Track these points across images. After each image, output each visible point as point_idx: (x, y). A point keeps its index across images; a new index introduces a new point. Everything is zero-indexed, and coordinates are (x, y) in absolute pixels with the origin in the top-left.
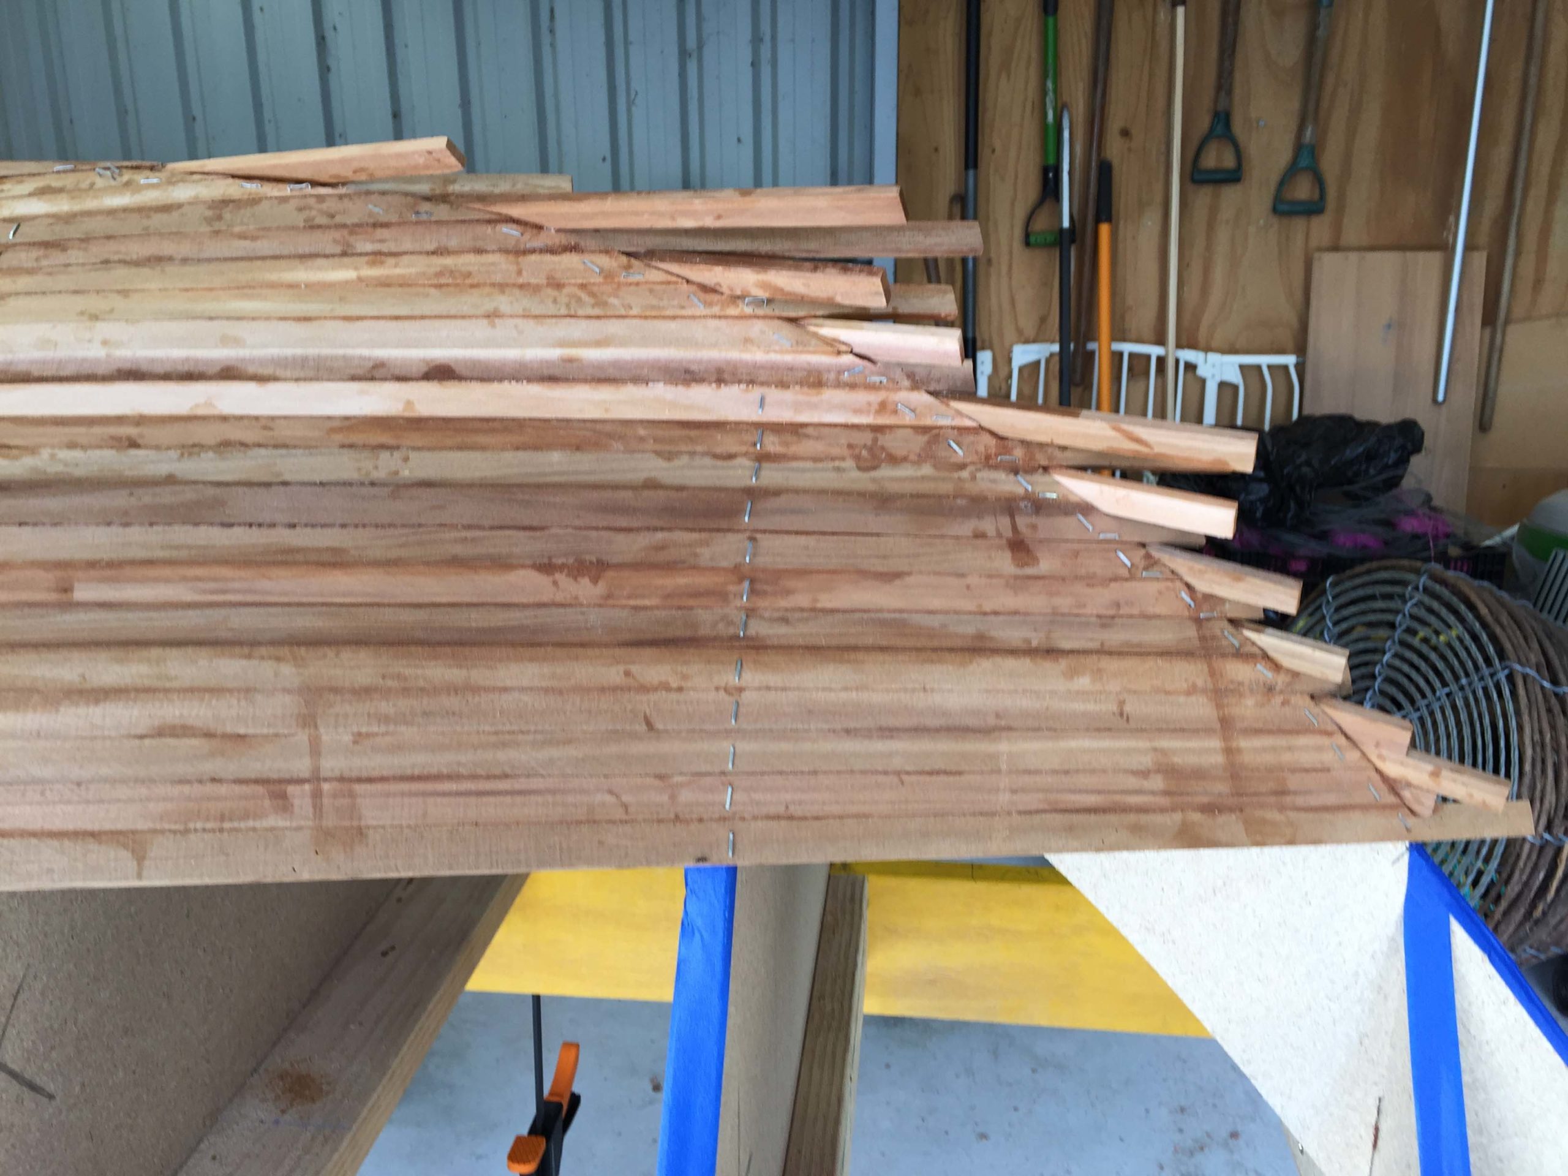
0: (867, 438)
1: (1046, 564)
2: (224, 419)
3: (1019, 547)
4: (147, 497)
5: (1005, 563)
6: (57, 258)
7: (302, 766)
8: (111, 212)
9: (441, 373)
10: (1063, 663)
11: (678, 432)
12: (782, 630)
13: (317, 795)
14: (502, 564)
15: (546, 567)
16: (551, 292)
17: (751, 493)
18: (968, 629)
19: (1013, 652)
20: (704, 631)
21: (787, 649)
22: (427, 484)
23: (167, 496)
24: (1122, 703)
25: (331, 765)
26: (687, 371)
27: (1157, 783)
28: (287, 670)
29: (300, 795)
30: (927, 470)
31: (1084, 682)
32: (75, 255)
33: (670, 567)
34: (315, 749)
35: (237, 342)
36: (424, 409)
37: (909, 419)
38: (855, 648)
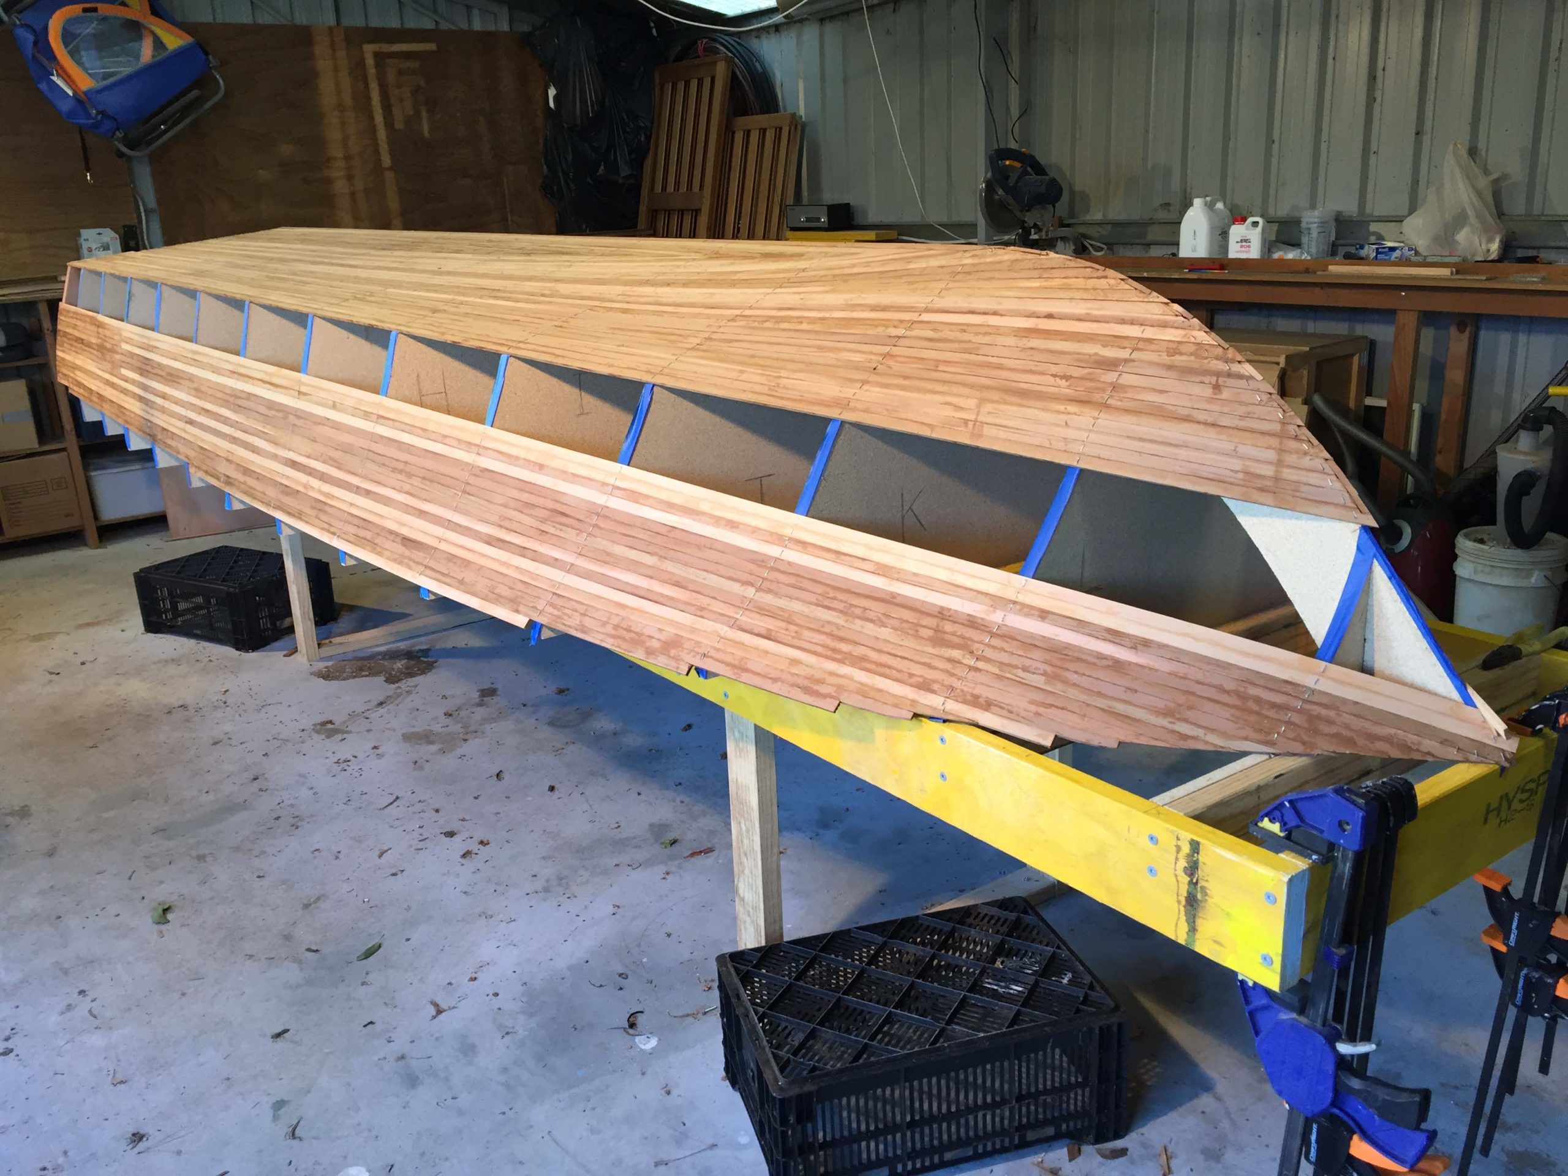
0: (1174, 346)
1: (1225, 394)
2: (988, 326)
3: (1217, 387)
4: (963, 345)
5: (1208, 392)
6: (969, 277)
7: (973, 417)
8: (986, 263)
9: (1050, 316)
10: (1218, 429)
11: (1112, 339)
12: (1119, 403)
13: (975, 425)
14: (1042, 373)
15: (1054, 376)
16: (1092, 291)
17: (1126, 361)
18: (1184, 412)
19: (1199, 422)
20: (1094, 399)
21: (1118, 409)
22: (1032, 349)
23: (967, 345)
24: (1236, 447)
25: (981, 418)
26: (1123, 320)
27: (1240, 476)
28: (978, 393)
29: (970, 424)
30: (1193, 358)
31: (1223, 437)
32: (972, 277)
33: (1091, 380)
34: (978, 414)
35: (1001, 304)
36: (1040, 327)
37: (1193, 340)
38: (1140, 412)
